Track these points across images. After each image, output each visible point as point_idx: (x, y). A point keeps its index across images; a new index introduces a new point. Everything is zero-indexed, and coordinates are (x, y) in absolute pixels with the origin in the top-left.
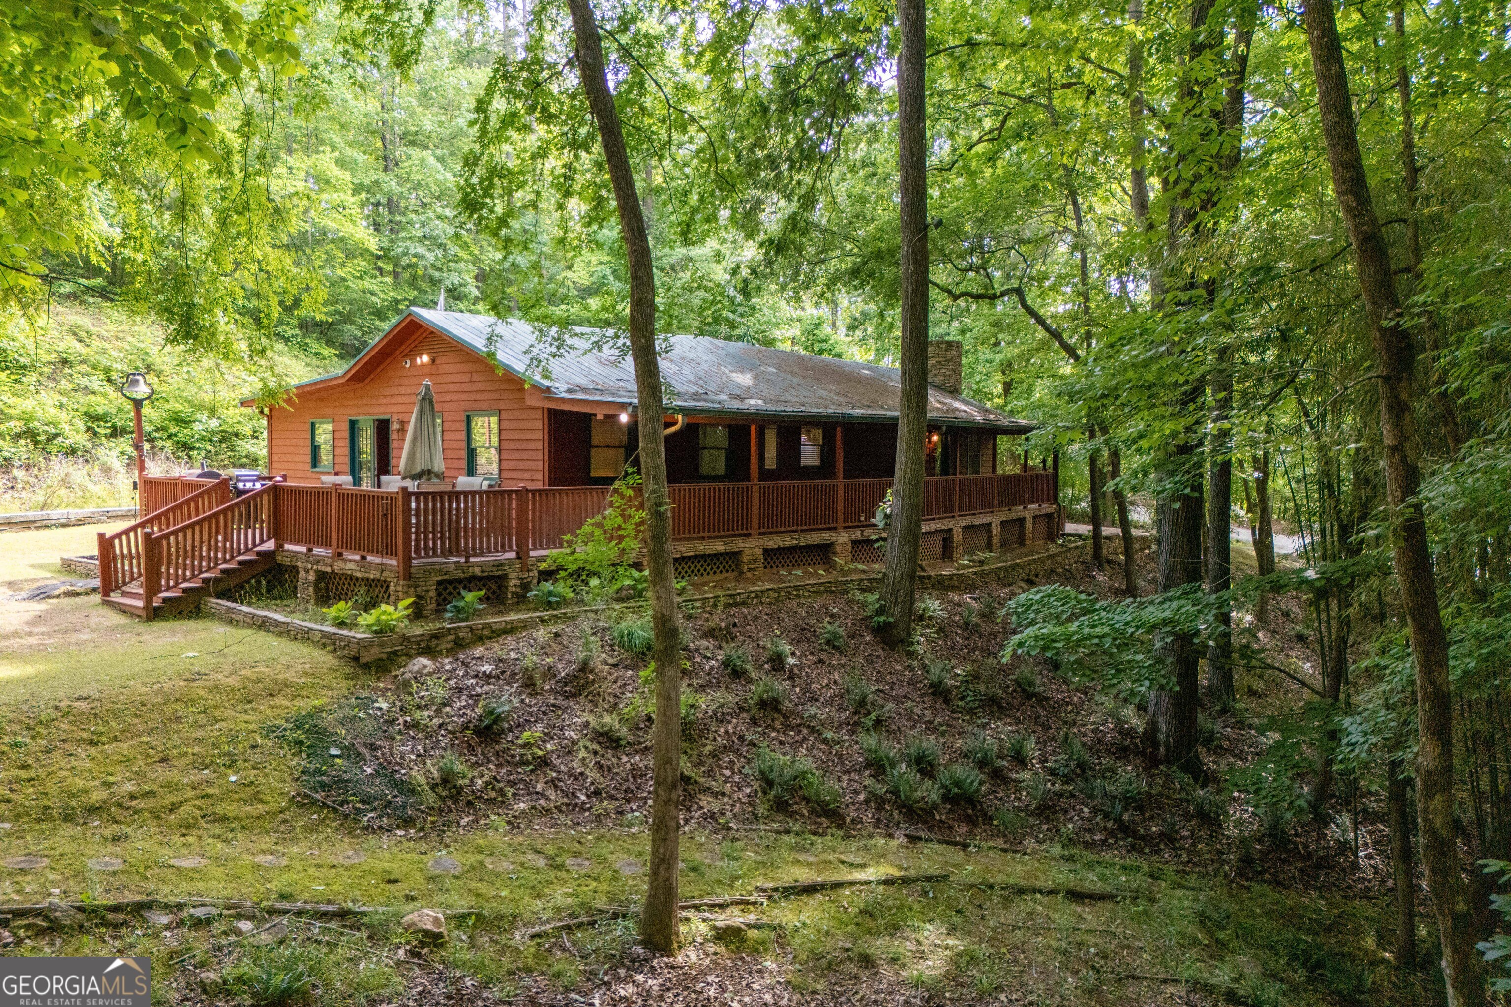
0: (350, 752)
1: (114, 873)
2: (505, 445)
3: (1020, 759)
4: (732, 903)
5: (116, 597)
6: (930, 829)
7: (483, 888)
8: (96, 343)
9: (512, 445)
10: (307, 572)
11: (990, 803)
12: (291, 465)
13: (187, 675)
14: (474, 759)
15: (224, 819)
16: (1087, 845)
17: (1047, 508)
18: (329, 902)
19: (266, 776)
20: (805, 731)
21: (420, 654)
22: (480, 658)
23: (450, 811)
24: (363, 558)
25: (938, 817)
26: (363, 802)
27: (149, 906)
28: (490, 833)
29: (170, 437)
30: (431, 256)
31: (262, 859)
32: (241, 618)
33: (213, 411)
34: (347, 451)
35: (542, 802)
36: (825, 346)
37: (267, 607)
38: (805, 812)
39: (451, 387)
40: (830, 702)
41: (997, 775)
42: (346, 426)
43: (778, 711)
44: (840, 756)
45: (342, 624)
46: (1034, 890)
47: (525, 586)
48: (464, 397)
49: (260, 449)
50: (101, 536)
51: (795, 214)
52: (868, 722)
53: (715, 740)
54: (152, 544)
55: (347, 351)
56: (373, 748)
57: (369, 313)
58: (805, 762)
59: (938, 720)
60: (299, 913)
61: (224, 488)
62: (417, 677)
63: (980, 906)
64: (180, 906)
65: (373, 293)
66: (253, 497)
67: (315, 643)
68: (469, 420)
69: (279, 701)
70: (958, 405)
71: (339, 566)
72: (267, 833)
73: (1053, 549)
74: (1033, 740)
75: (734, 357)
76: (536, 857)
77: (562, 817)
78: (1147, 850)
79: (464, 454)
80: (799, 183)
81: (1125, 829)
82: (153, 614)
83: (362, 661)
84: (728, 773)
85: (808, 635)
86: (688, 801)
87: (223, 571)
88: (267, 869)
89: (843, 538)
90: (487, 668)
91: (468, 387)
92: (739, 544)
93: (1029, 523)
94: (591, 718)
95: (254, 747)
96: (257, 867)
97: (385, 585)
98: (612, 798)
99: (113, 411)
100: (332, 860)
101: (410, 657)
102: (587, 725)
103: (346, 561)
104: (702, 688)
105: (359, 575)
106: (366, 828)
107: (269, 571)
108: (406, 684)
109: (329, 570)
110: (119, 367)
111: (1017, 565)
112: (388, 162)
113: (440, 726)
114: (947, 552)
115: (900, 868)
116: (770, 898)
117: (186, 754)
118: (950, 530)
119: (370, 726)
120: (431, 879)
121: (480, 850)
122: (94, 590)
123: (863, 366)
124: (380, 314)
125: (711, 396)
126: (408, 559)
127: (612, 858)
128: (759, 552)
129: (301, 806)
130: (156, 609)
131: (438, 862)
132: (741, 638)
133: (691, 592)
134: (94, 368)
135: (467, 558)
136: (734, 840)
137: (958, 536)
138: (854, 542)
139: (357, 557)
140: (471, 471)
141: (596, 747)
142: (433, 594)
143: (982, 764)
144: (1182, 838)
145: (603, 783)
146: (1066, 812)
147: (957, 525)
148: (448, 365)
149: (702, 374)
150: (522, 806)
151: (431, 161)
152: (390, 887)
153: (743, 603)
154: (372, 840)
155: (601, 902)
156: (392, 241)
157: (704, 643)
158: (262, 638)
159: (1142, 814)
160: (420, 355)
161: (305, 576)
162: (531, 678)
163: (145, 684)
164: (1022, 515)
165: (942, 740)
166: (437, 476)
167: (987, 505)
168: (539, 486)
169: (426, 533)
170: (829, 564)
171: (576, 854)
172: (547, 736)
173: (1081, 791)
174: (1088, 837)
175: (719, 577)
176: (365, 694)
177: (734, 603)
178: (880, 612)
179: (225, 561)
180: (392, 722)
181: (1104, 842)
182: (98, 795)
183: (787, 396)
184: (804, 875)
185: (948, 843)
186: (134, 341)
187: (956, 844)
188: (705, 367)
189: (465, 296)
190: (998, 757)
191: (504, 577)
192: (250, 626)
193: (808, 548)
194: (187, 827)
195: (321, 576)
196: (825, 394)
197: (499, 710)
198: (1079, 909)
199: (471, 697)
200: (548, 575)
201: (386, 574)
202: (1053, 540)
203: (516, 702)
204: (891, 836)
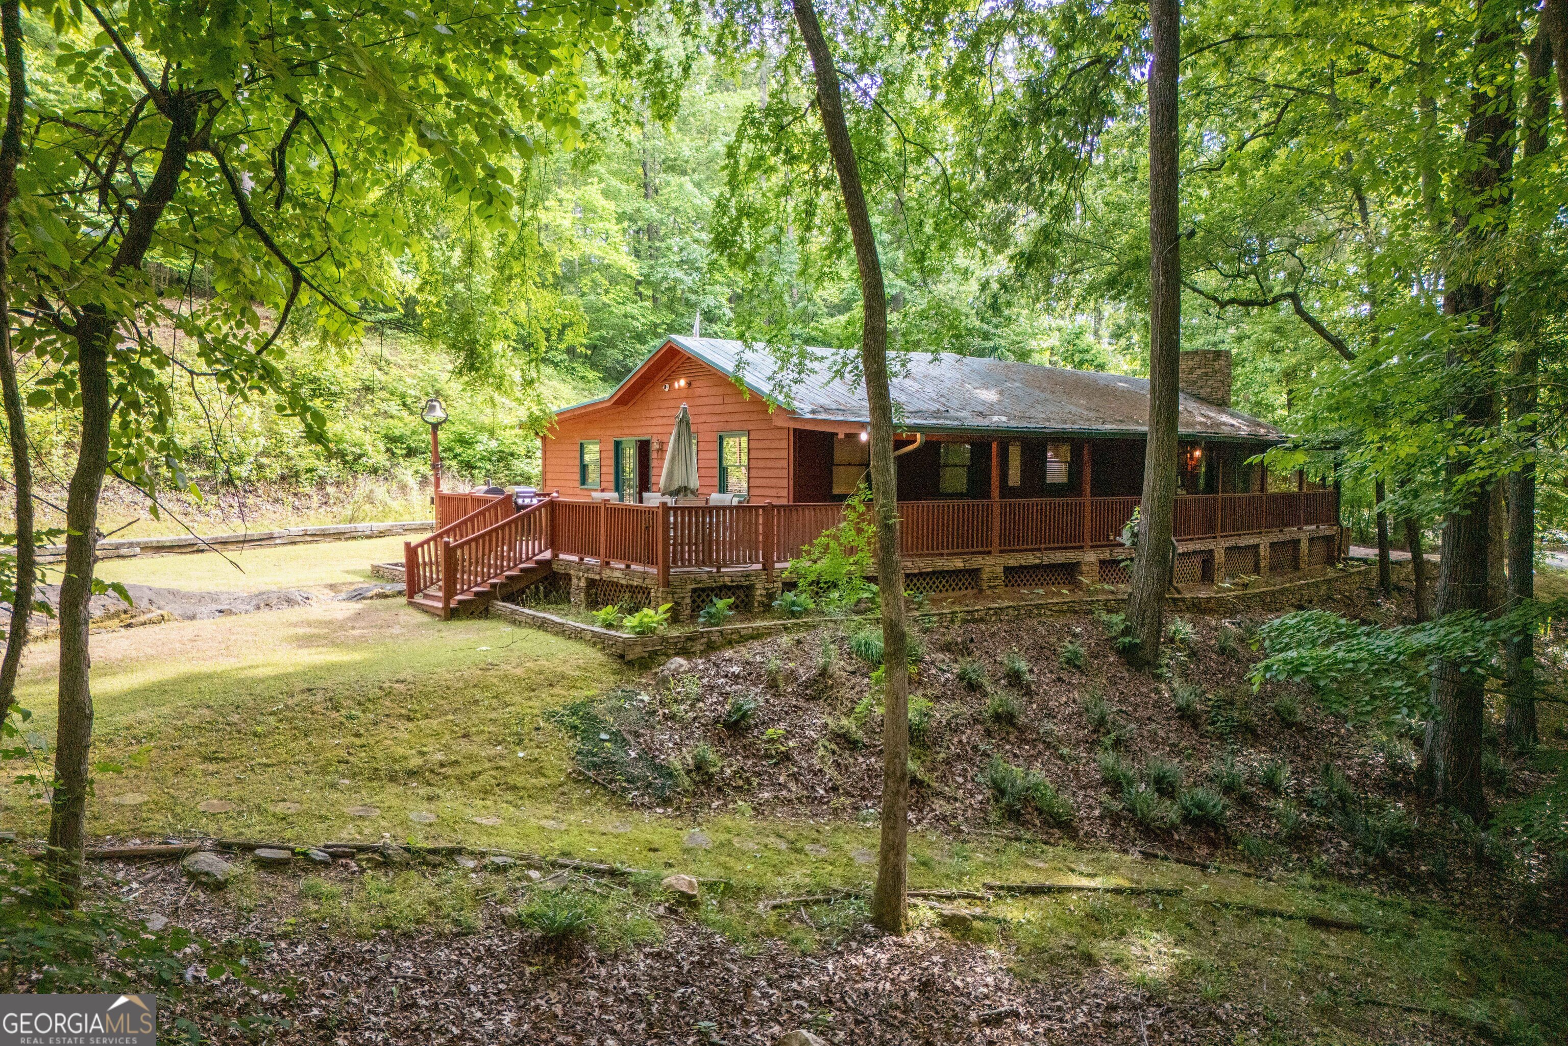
0: (617, 738)
1: (430, 825)
2: (754, 464)
3: (1272, 786)
4: (960, 896)
5: (419, 599)
6: (1168, 849)
7: (731, 862)
8: (394, 371)
9: (761, 464)
10: (579, 579)
11: (1235, 828)
12: (563, 483)
13: (482, 665)
14: (723, 750)
15: (514, 788)
16: (1342, 878)
17: (1325, 530)
18: (601, 862)
19: (548, 754)
20: (1041, 746)
21: (677, 654)
22: (730, 660)
23: (702, 794)
24: (628, 567)
25: (1176, 837)
26: (627, 781)
27: (459, 851)
28: (738, 816)
29: (455, 457)
30: (688, 280)
31: (544, 823)
32: (523, 619)
33: (492, 433)
34: (612, 470)
35: (784, 793)
36: (1087, 357)
37: (545, 610)
38: (1037, 822)
39: (706, 410)
40: (1068, 719)
41: (1245, 801)
42: (612, 447)
43: (1014, 725)
44: (1076, 773)
45: (609, 626)
46: (1274, 914)
47: (771, 596)
48: (718, 418)
49: (534, 467)
50: (408, 545)
51: (1047, 226)
52: (1107, 741)
53: (948, 748)
54: (450, 552)
55: (611, 375)
56: (637, 735)
57: (631, 337)
58: (1038, 773)
59: (1183, 743)
60: (577, 869)
61: (508, 503)
62: (675, 674)
63: (1214, 923)
64: (483, 854)
65: (633, 318)
66: (533, 511)
67: (587, 642)
68: (721, 439)
69: (557, 690)
70: (1224, 418)
71: (607, 574)
72: (549, 802)
73: (1331, 573)
74: (1289, 768)
75: (979, 373)
76: (778, 840)
77: (803, 808)
78: (1412, 889)
79: (716, 472)
80: (1051, 194)
81: (1387, 865)
82: (451, 614)
83: (628, 658)
84: (960, 780)
85: (1048, 654)
86: (920, 804)
87: (508, 577)
88: (550, 832)
89: (1090, 557)
90: (736, 669)
91: (718, 409)
92: (978, 562)
93: (1304, 546)
94: (830, 721)
95: (537, 729)
96: (542, 829)
97: (646, 591)
98: (849, 794)
99: (408, 433)
100: (602, 828)
101: (668, 656)
102: (826, 726)
103: (612, 569)
104: (937, 698)
105: (624, 582)
106: (631, 805)
107: (546, 578)
108: (665, 680)
109: (597, 577)
110: (413, 393)
111: (1286, 589)
112: (648, 190)
113: (695, 719)
114: (1207, 574)
115: (1132, 880)
116: (996, 895)
117: (483, 732)
118: (1211, 552)
119: (634, 716)
120: (686, 851)
121: (728, 830)
122: (400, 593)
123: (1121, 379)
124: (640, 338)
125: (952, 413)
126: (667, 568)
127: (847, 847)
128: (1000, 570)
129: (577, 781)
130: (453, 610)
131: (692, 836)
132: (978, 654)
133: (927, 607)
134: (392, 394)
135: (718, 568)
136: (964, 842)
137: (1220, 557)
138: (1102, 562)
139: (623, 566)
140: (723, 488)
141: (833, 746)
142: (688, 601)
143: (1228, 789)
144: (1455, 880)
145: (840, 780)
146: (1321, 843)
147: (1219, 547)
148: (702, 388)
149: (945, 392)
150: (766, 795)
151: (689, 186)
152: (652, 854)
153: (982, 620)
154: (636, 815)
155: (837, 883)
156: (652, 267)
157: (940, 656)
158: (541, 635)
159: (1412, 853)
160: (678, 379)
161: (578, 584)
162: (774, 680)
163: (449, 671)
164: (1296, 537)
165: (1187, 764)
166: (693, 492)
167: (1253, 524)
168: (784, 502)
169: (682, 544)
170: (1076, 585)
171: (815, 841)
172: (789, 735)
173: (1340, 824)
174: (1344, 870)
175: (957, 593)
176: (629, 688)
177: (971, 619)
178: (1126, 632)
179: (509, 569)
180: (653, 713)
181: (1362, 877)
182: (415, 762)
183: (1032, 412)
184: (1031, 879)
185: (1186, 863)
186: (425, 368)
187: (1193, 864)
188: (948, 384)
189: (719, 318)
190: (1247, 782)
191: (751, 588)
192: (531, 627)
193: (1052, 567)
194: (486, 792)
195: (591, 583)
196: (1073, 409)
197: (746, 707)
198: (1323, 936)
199: (721, 694)
200: (790, 586)
201: (648, 581)
202: (1333, 564)
203: (761, 700)
204: (1126, 852)
